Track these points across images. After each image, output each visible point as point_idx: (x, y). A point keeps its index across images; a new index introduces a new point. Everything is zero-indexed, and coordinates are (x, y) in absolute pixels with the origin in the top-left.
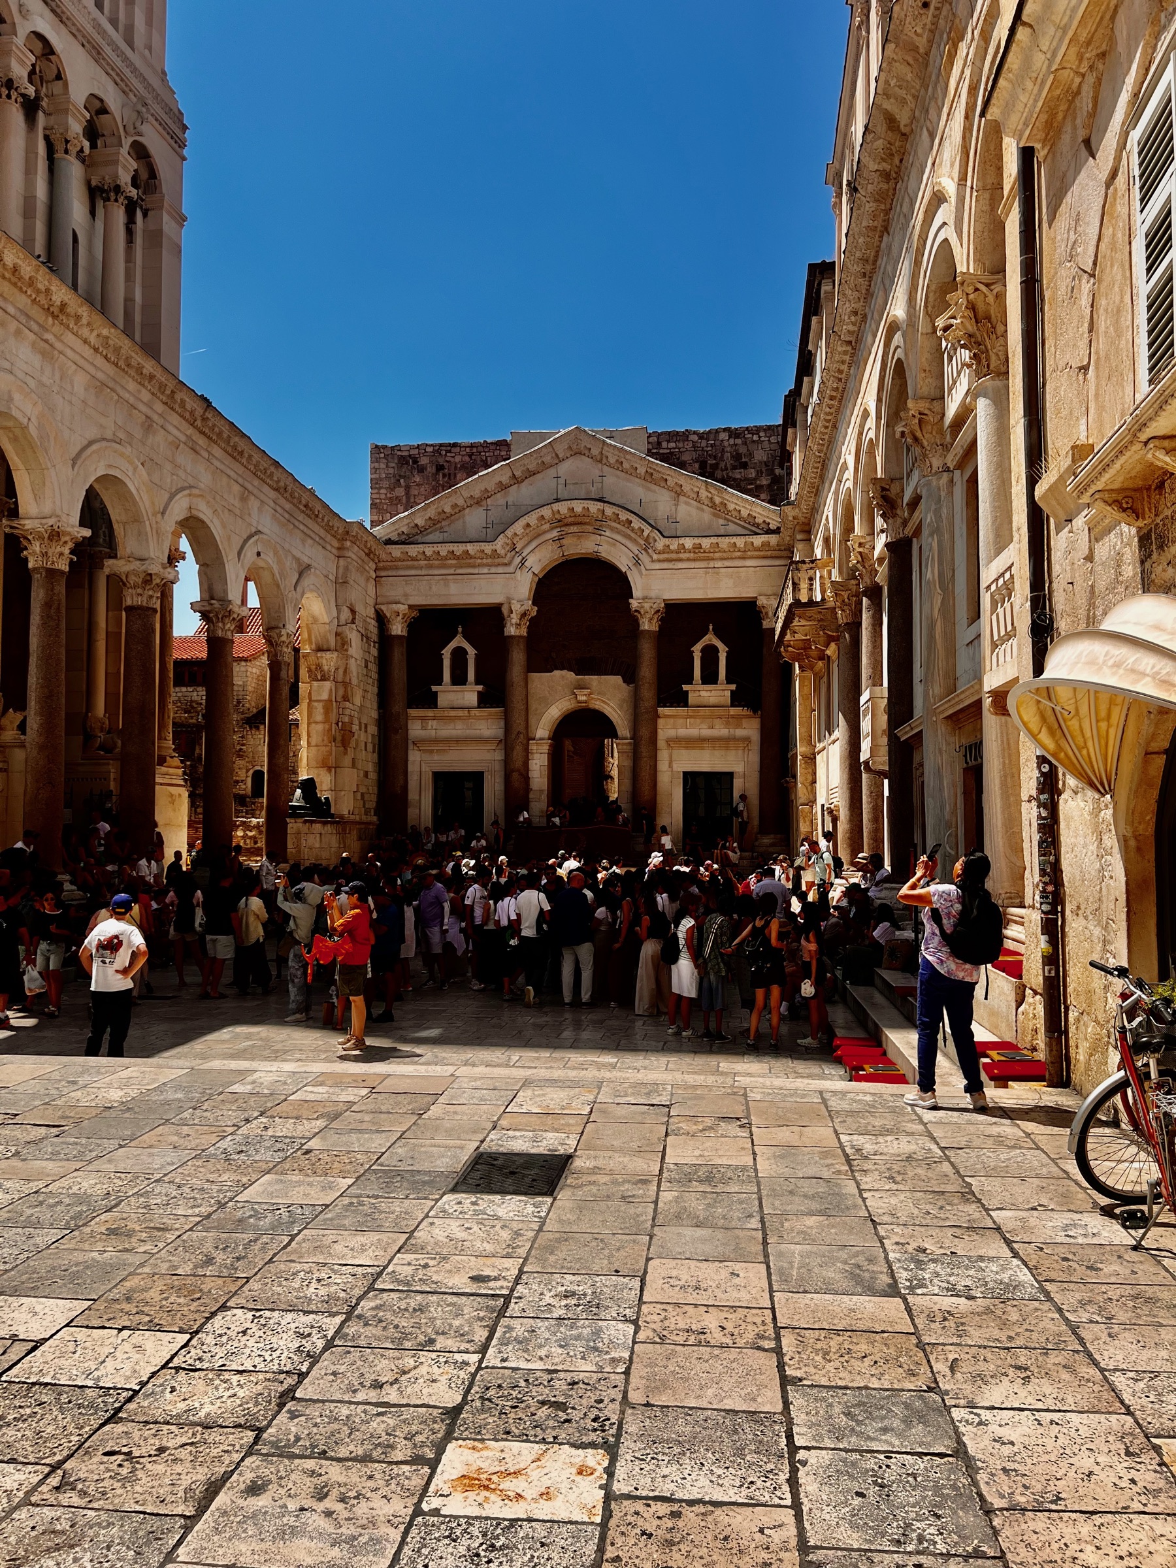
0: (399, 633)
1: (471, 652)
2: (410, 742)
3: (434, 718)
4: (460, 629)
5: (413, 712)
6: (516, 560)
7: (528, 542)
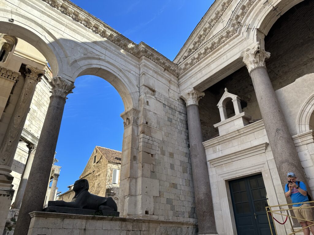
0: (192, 103)
1: (234, 97)
2: (208, 163)
3: (219, 143)
4: (226, 89)
5: (206, 143)
6: (244, 29)
7: (248, 16)
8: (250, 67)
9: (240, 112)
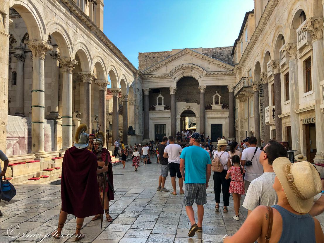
0: (147, 94)
1: (163, 98)
2: (150, 118)
3: (155, 113)
4: (160, 93)
5: (150, 111)
6: (173, 77)
7: (176, 73)
8: (172, 93)
9: (164, 105)
